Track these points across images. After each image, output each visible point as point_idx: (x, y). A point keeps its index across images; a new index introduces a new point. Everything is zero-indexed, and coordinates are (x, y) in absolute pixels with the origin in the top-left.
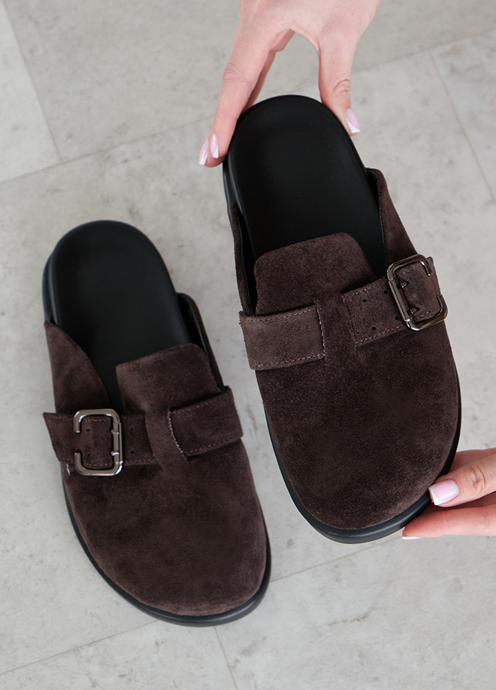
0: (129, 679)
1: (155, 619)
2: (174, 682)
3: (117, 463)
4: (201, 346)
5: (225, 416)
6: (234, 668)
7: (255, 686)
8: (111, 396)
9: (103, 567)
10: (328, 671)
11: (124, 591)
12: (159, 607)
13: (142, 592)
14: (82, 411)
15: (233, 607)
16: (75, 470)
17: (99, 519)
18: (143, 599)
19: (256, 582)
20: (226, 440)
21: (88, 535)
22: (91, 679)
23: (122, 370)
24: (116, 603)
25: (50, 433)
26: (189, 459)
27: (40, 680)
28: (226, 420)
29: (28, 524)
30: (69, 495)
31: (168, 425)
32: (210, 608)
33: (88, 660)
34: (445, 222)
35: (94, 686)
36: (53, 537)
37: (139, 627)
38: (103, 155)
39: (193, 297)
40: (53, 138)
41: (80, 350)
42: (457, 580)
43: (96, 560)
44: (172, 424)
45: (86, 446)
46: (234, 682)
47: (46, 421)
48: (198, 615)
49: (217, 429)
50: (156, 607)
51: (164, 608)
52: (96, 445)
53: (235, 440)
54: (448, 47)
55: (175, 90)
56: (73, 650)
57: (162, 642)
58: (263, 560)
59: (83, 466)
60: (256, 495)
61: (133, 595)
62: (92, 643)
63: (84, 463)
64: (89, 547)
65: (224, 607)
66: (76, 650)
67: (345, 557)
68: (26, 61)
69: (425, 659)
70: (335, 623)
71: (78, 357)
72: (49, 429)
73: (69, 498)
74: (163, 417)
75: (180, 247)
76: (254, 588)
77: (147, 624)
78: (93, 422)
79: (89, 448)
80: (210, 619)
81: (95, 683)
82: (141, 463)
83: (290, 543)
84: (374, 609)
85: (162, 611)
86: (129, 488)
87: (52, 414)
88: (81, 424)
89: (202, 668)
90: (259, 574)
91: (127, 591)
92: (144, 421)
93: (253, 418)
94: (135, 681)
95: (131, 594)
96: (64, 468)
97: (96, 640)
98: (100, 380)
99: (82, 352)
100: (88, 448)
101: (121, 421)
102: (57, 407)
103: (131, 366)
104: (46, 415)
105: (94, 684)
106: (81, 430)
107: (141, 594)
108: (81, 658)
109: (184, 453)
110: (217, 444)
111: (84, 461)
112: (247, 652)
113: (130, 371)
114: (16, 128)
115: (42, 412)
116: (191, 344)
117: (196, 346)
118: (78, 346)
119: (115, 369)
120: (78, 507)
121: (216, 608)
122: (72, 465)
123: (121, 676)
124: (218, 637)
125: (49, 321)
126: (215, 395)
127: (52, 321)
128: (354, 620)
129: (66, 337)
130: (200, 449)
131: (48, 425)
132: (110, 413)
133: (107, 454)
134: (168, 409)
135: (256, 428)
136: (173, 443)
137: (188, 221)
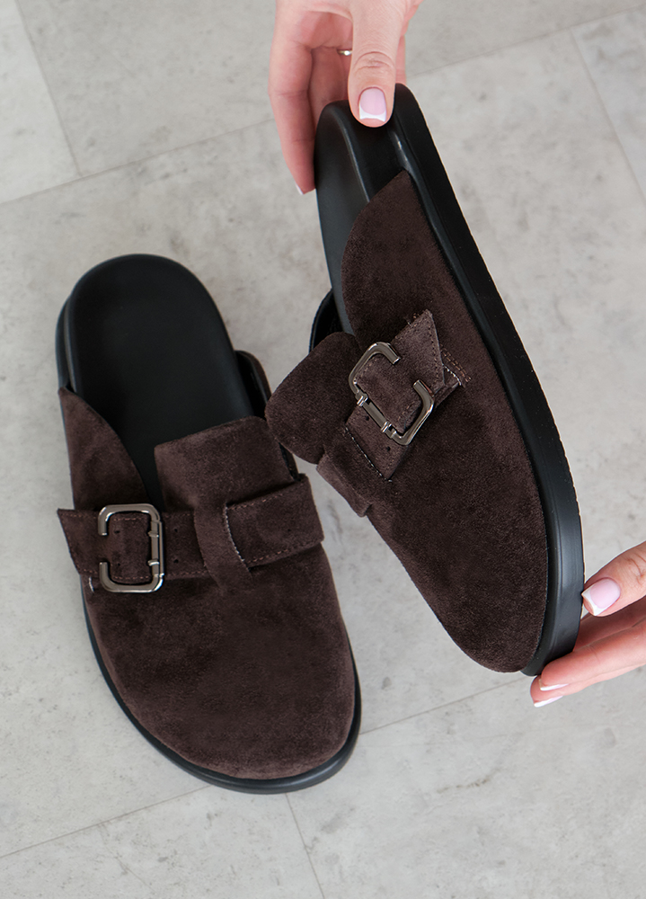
0: (173, 864)
1: (207, 784)
2: (232, 867)
3: (156, 576)
5: (300, 512)
6: (311, 849)
7: (341, 873)
8: (149, 487)
9: (137, 715)
10: (437, 853)
11: (165, 746)
12: (212, 767)
13: (189, 748)
14: (109, 506)
15: (311, 767)
16: (100, 585)
17: (132, 650)
18: (190, 757)
19: (342, 734)
20: (302, 545)
21: (118, 671)
22: (121, 864)
23: (162, 452)
24: (155, 762)
25: (67, 536)
26: (252, 570)
27: (53, 865)
28: (302, 518)
29: (37, 658)
30: (91, 619)
31: (224, 525)
32: (281, 769)
33: (117, 839)
34: (591, 258)
35: (125, 873)
36: (70, 675)
37: (185, 794)
38: (136, 168)
39: (257, 356)
40: (70, 146)
41: (107, 426)
42: (608, 732)
43: (128, 705)
44: (229, 524)
45: (115, 553)
46: (313, 868)
47: (61, 520)
48: (265, 778)
49: (289, 530)
50: (208, 768)
51: (219, 769)
52: (128, 552)
53: (313, 545)
54: (594, 26)
55: (231, 81)
56: (97, 825)
57: (216, 815)
58: (350, 704)
59: (111, 579)
60: (341, 619)
61: (178, 752)
62: (122, 816)
63: (113, 576)
64: (118, 689)
65: (298, 767)
66: (101, 825)
67: (459, 701)
68: (33, 43)
69: (566, 837)
70: (446, 789)
71: (104, 435)
72: (65, 532)
74: (218, 515)
75: (240, 290)
76: (338, 742)
77: (195, 791)
78: (124, 521)
79: (119, 556)
80: (280, 783)
81: (127, 869)
82: (188, 575)
83: (386, 683)
84: (498, 770)
85: (216, 773)
86: (171, 609)
87: (69, 511)
88: (108, 523)
89: (269, 849)
90: (346, 723)
91: (169, 747)
92: (192, 520)
93: (336, 518)
94: (180, 866)
95: (174, 750)
96: (84, 582)
97: (128, 812)
98: (132, 465)
99: (110, 428)
100: (117, 555)
101: (161, 520)
102: (76, 501)
103: (174, 447)
104: (61, 513)
105: (126, 871)
106: (107, 532)
107: (188, 750)
108: (109, 835)
109: (245, 562)
110: (290, 550)
111: (113, 573)
112: (329, 828)
113: (173, 453)
114: (20, 133)
115: (57, 509)
116: (255, 417)
117: (261, 420)
118: (104, 421)
119: (153, 451)
120: (103, 634)
121: (288, 768)
122: (96, 579)
123: (162, 860)
124: (291, 808)
125: (65, 388)
126: (286, 485)
127: (69, 387)
128: (472, 784)
129: (88, 409)
130: (267, 556)
131: (63, 525)
132: (146, 509)
133: (143, 564)
134: (225, 504)
135: (340, 530)
136: (231, 549)
137: (250, 255)
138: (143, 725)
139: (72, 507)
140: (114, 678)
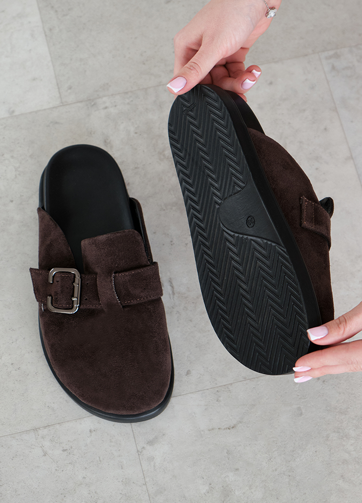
0: (69, 453)
1: (91, 415)
2: (99, 458)
3: (75, 306)
4: (140, 232)
5: (151, 280)
6: (141, 452)
7: (154, 466)
8: (77, 261)
9: (59, 375)
10: (205, 461)
11: (71, 393)
13: (83, 394)
14: (55, 268)
15: (144, 410)
16: (47, 308)
17: (59, 342)
18: (83, 399)
19: (161, 395)
20: (150, 297)
21: (51, 352)
22: (43, 450)
23: (85, 243)
24: (66, 401)
25: (33, 282)
26: (124, 307)
27: (9, 448)
28: (152, 283)
29: (13, 343)
30: (41, 325)
31: (111, 283)
33: (43, 438)
34: (317, 169)
36: (29, 353)
37: (80, 419)
38: (91, 102)
40: (59, 88)
41: (59, 227)
42: (299, 409)
44: (114, 282)
45: (55, 292)
46: (140, 462)
47: (31, 274)
48: (120, 414)
49: (145, 289)
52: (62, 292)
53: (157, 298)
54: (331, 53)
55: (144, 64)
56: (33, 429)
57: (94, 431)
58: (168, 381)
59: (52, 305)
62: (46, 426)
64: (51, 361)
65: (137, 410)
66: (35, 430)
67: (225, 385)
69: (272, 459)
70: (213, 429)
71: (57, 232)
72: (32, 280)
73: (41, 327)
74: (109, 277)
75: (136, 168)
76: (160, 399)
77: (86, 417)
78: (61, 276)
79: (57, 294)
80: (128, 417)
82: (92, 307)
83: (188, 373)
84: (241, 422)
85: (96, 409)
86: (82, 323)
87: (35, 269)
88: (54, 277)
89: (119, 450)
90: (164, 390)
91: (73, 393)
92: (96, 279)
93: (173, 287)
94: (73, 455)
95: (76, 395)
96: (40, 306)
97: (50, 424)
98: (70, 249)
99: (60, 229)
100: (56, 293)
101: (81, 278)
102: (40, 265)
103: (91, 241)
104: (31, 270)
105: (45, 454)
106: (53, 281)
107: (82, 396)
108: (38, 435)
109: (120, 302)
110: (144, 299)
111: (53, 302)
112: (151, 443)
113: (90, 244)
114: (34, 79)
115: (29, 268)
116: (133, 230)
117: (136, 232)
118: (58, 225)
119: (80, 243)
120: (46, 333)
121: (132, 410)
122: (45, 305)
123: (64, 450)
124: (133, 431)
125: (41, 208)
126: (146, 266)
127: (43, 208)
128: (226, 428)
129: (50, 219)
130: (132, 301)
131: (32, 276)
132: (74, 271)
133: (69, 299)
134: (113, 272)
135: (173, 293)
136: (114, 295)
137: (144, 151)
138: (62, 381)
139: (37, 268)
140: (49, 356)
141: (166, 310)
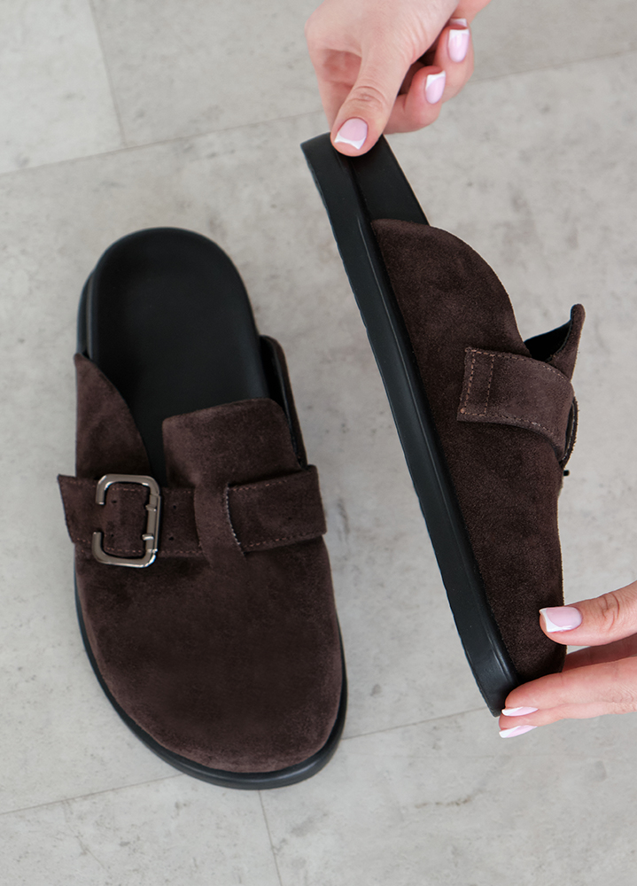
0: (134, 850)
1: (179, 772)
2: (195, 860)
3: (149, 551)
4: (282, 404)
5: (303, 501)
6: (279, 850)
7: (306, 878)
8: (152, 461)
9: (114, 692)
10: (408, 869)
11: (140, 728)
12: (184, 754)
13: (163, 731)
14: (111, 476)
15: (286, 765)
16: (92, 556)
17: (116, 625)
18: (164, 741)
19: (321, 735)
20: (301, 535)
21: (99, 645)
22: (81, 844)
23: (170, 425)
24: (128, 744)
25: (64, 503)
27: (11, 837)
28: (304, 507)
29: (21, 626)
30: (79, 591)
31: (223, 506)
32: (255, 763)
33: (81, 818)
35: (84, 853)
36: (53, 647)
37: (156, 781)
38: (183, 144)
39: (284, 345)
40: (119, 115)
41: (117, 395)
42: (599, 765)
43: (107, 681)
44: (229, 504)
45: (110, 523)
46: (277, 870)
47: (61, 486)
48: (237, 771)
49: (290, 518)
50: (181, 755)
51: (191, 757)
52: (123, 523)
53: (313, 536)
55: (291, 67)
56: (62, 801)
57: (185, 805)
58: (334, 705)
59: (103, 550)
60: (335, 616)
61: (151, 735)
62: (88, 795)
63: (105, 547)
64: (98, 663)
65: (273, 763)
66: (66, 802)
67: (449, 717)
68: (94, 9)
69: (543, 867)
70: (425, 804)
71: (114, 403)
72: (63, 497)
73: (80, 595)
74: (218, 494)
75: (273, 277)
76: (318, 742)
77: (167, 778)
78: (122, 491)
79: (113, 526)
80: (253, 778)
81: (87, 849)
82: (182, 554)
83: (376, 690)
84: (480, 791)
85: (189, 760)
86: (162, 587)
87: (69, 478)
88: (106, 492)
89: (235, 845)
90: (327, 724)
91: (144, 728)
92: (192, 498)
93: (345, 517)
94: (142, 853)
95: (148, 733)
96: (78, 551)
97: (95, 791)
98: (139, 437)
99: (120, 397)
100: (111, 526)
101: (161, 494)
102: (79, 469)
103: (182, 421)
104: (61, 478)
105: (85, 851)
106: (105, 501)
107: (162, 734)
108: (72, 813)
109: (240, 545)
110: (288, 538)
111: (105, 543)
112: (299, 831)
113: (181, 428)
114: (69, 97)
115: (57, 475)
116: (267, 399)
117: (273, 402)
118: (115, 389)
119: (162, 423)
120: (90, 606)
121: (262, 763)
122: (89, 548)
123: (124, 844)
124: (263, 807)
125: (81, 354)
126: (292, 472)
127: (86, 354)
128: (452, 803)
129: (100, 376)
130: (264, 543)
131: (62, 491)
132: (146, 482)
133: (137, 538)
134: (227, 484)
135: (347, 530)
136: (228, 530)
137: (289, 243)
138: (120, 703)
139: (73, 473)
140: (96, 652)
141: (333, 562)
